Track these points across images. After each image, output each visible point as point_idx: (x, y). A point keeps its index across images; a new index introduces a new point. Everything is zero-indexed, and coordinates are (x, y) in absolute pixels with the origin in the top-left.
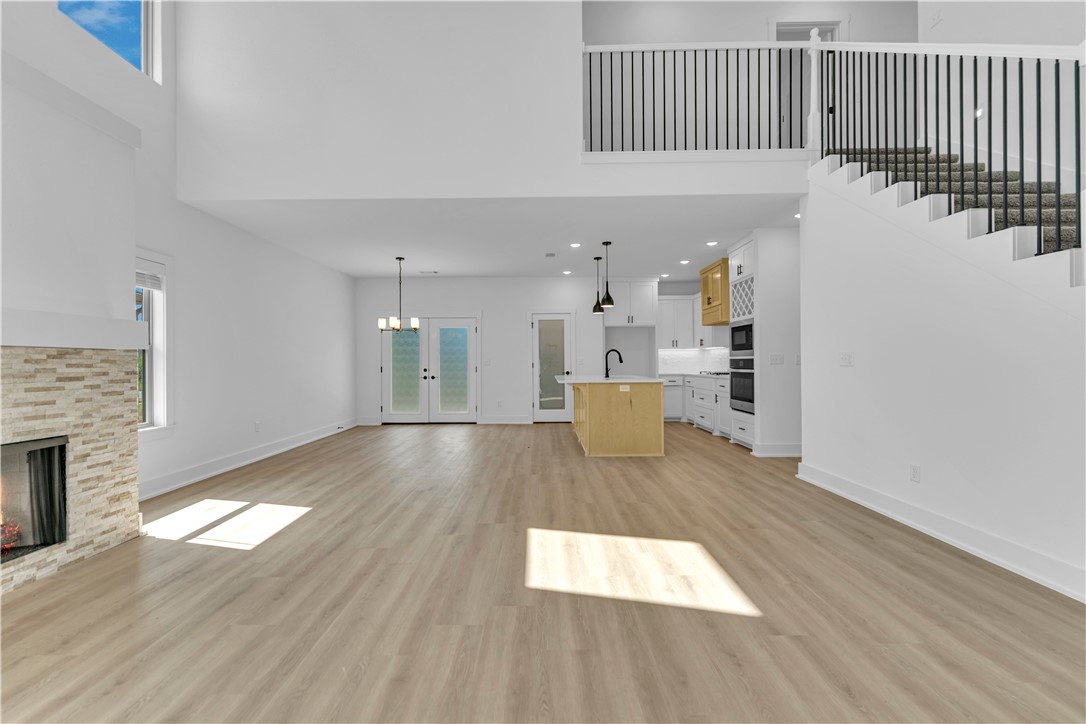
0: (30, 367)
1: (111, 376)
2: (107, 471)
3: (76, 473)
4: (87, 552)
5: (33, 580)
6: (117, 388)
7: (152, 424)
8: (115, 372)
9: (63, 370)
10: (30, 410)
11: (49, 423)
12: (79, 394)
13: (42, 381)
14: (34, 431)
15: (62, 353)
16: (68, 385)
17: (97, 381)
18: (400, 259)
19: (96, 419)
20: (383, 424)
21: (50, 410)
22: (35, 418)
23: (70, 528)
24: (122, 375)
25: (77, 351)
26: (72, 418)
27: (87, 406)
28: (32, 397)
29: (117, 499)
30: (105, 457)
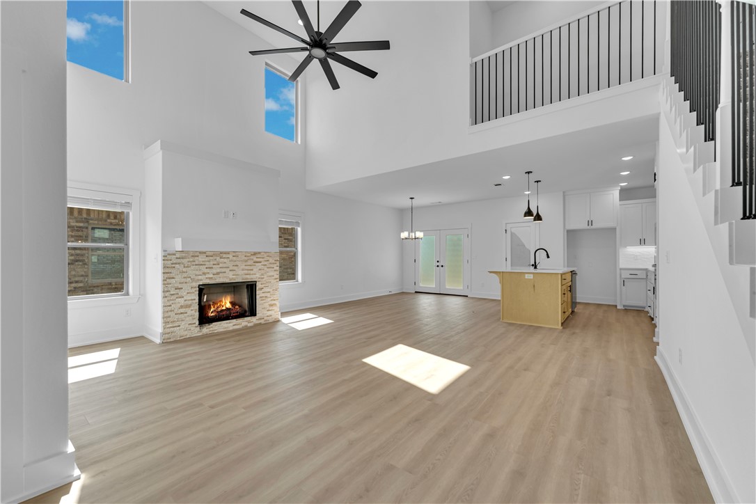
0: (246, 258)
1: (270, 262)
2: (268, 295)
3: (259, 294)
4: (262, 321)
5: (246, 326)
6: (272, 266)
7: (297, 281)
8: (271, 260)
9: (255, 259)
10: (246, 272)
11: (252, 276)
12: (260, 267)
13: (250, 262)
14: (247, 279)
15: (255, 254)
16: (257, 264)
17: (266, 263)
18: (412, 198)
19: (265, 276)
20: (416, 292)
21: (252, 272)
22: (247, 274)
23: (257, 312)
24: (273, 261)
25: (259, 253)
26: (258, 275)
27: (262, 272)
28: (247, 268)
29: (271, 305)
30: (268, 290)
